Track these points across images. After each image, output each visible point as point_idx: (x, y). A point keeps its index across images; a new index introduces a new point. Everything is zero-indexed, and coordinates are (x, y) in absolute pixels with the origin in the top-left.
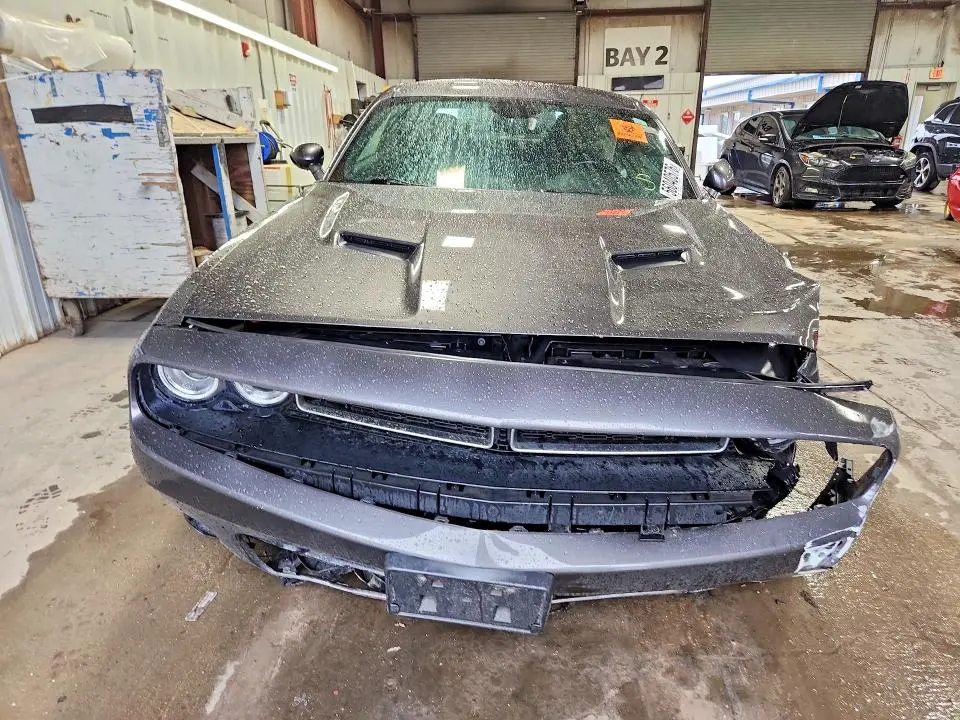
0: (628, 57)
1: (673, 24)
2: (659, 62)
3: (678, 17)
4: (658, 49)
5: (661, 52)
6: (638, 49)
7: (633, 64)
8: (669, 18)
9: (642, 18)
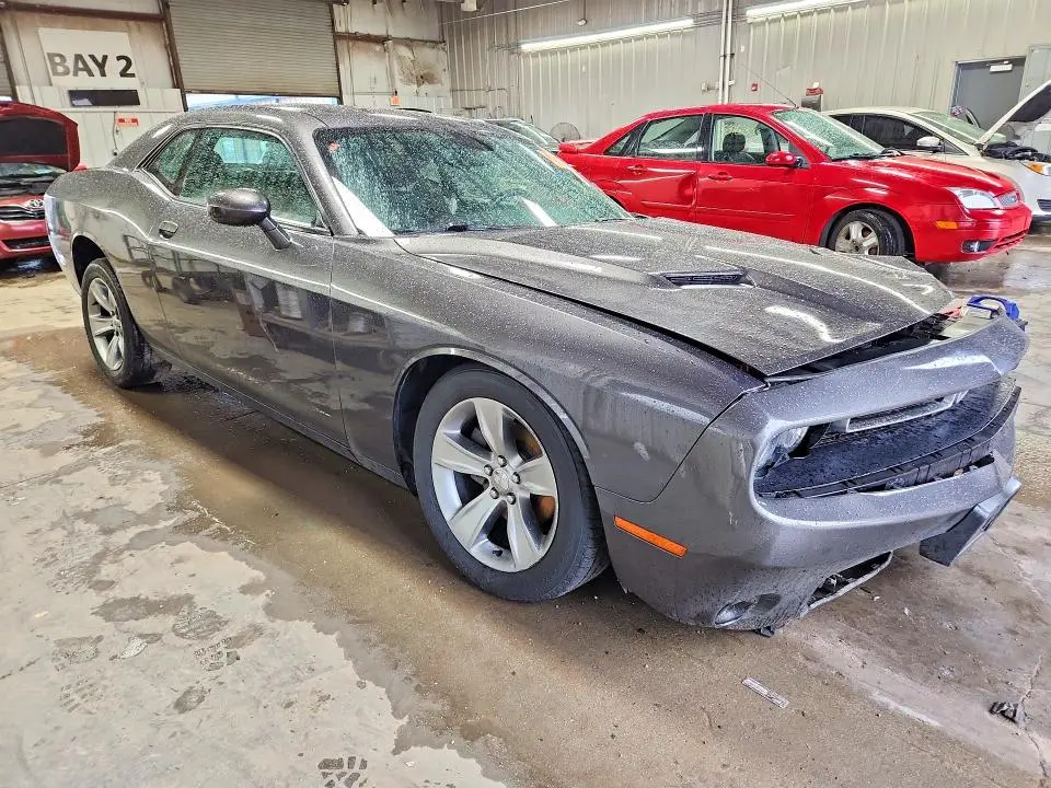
0: (81, 65)
1: (129, 31)
2: (124, 74)
3: (131, 23)
4: (119, 58)
5: (123, 63)
6: (92, 57)
7: (91, 74)
8: (121, 23)
9: (87, 21)
